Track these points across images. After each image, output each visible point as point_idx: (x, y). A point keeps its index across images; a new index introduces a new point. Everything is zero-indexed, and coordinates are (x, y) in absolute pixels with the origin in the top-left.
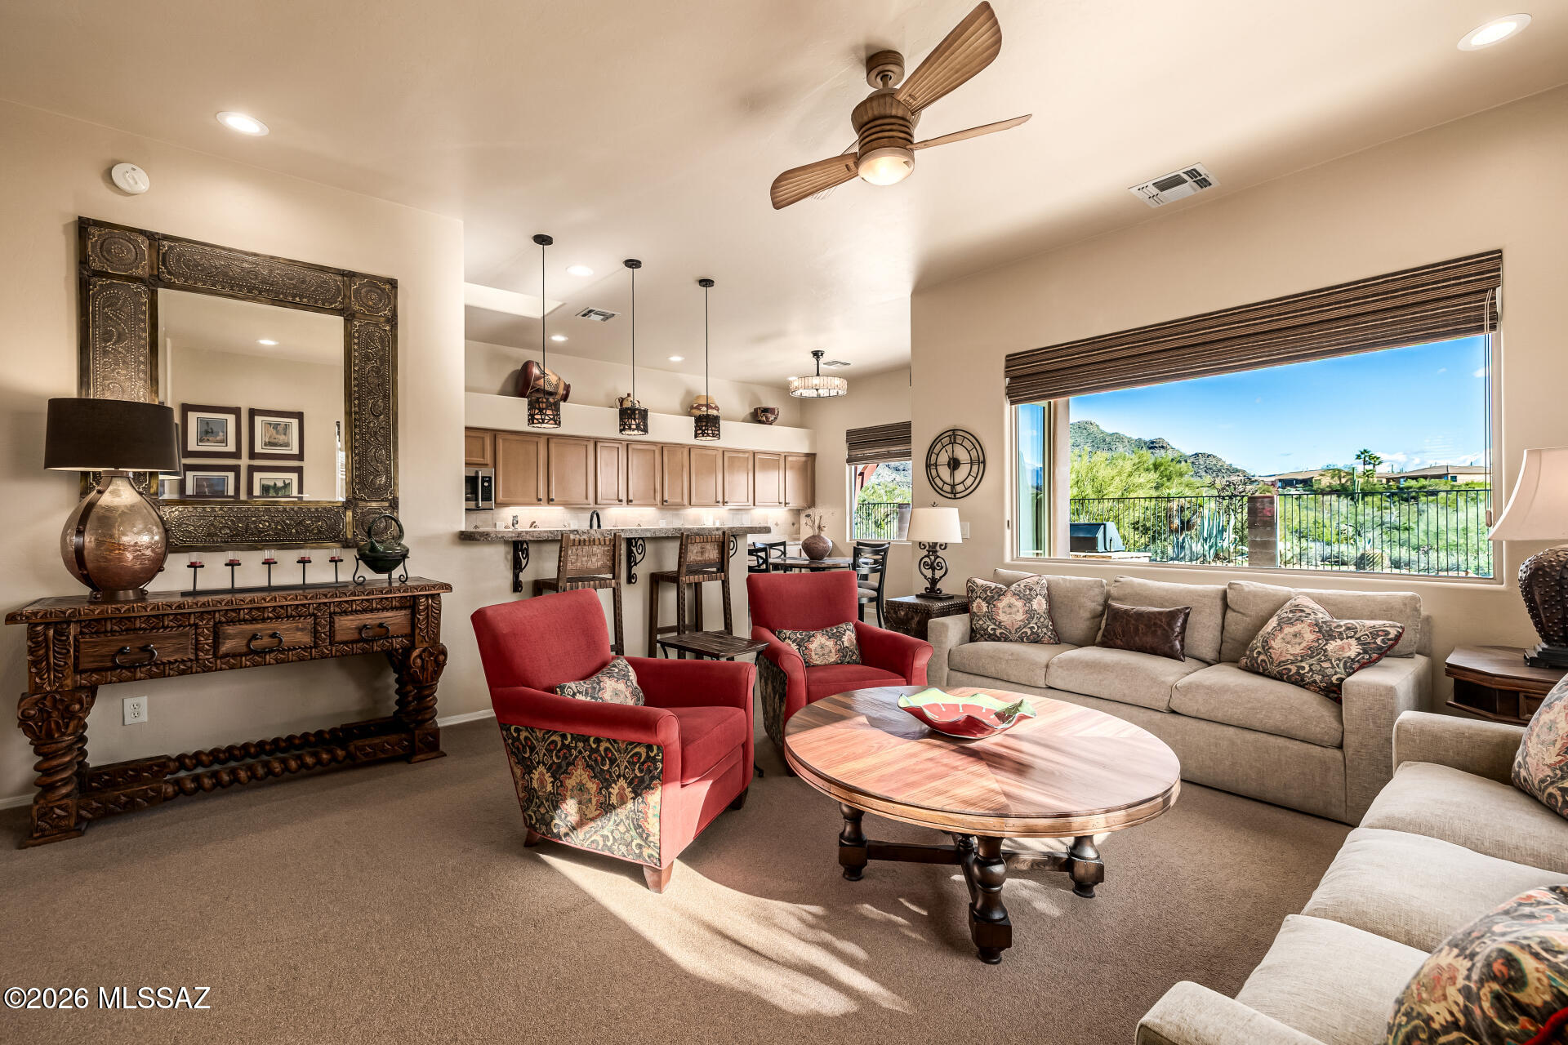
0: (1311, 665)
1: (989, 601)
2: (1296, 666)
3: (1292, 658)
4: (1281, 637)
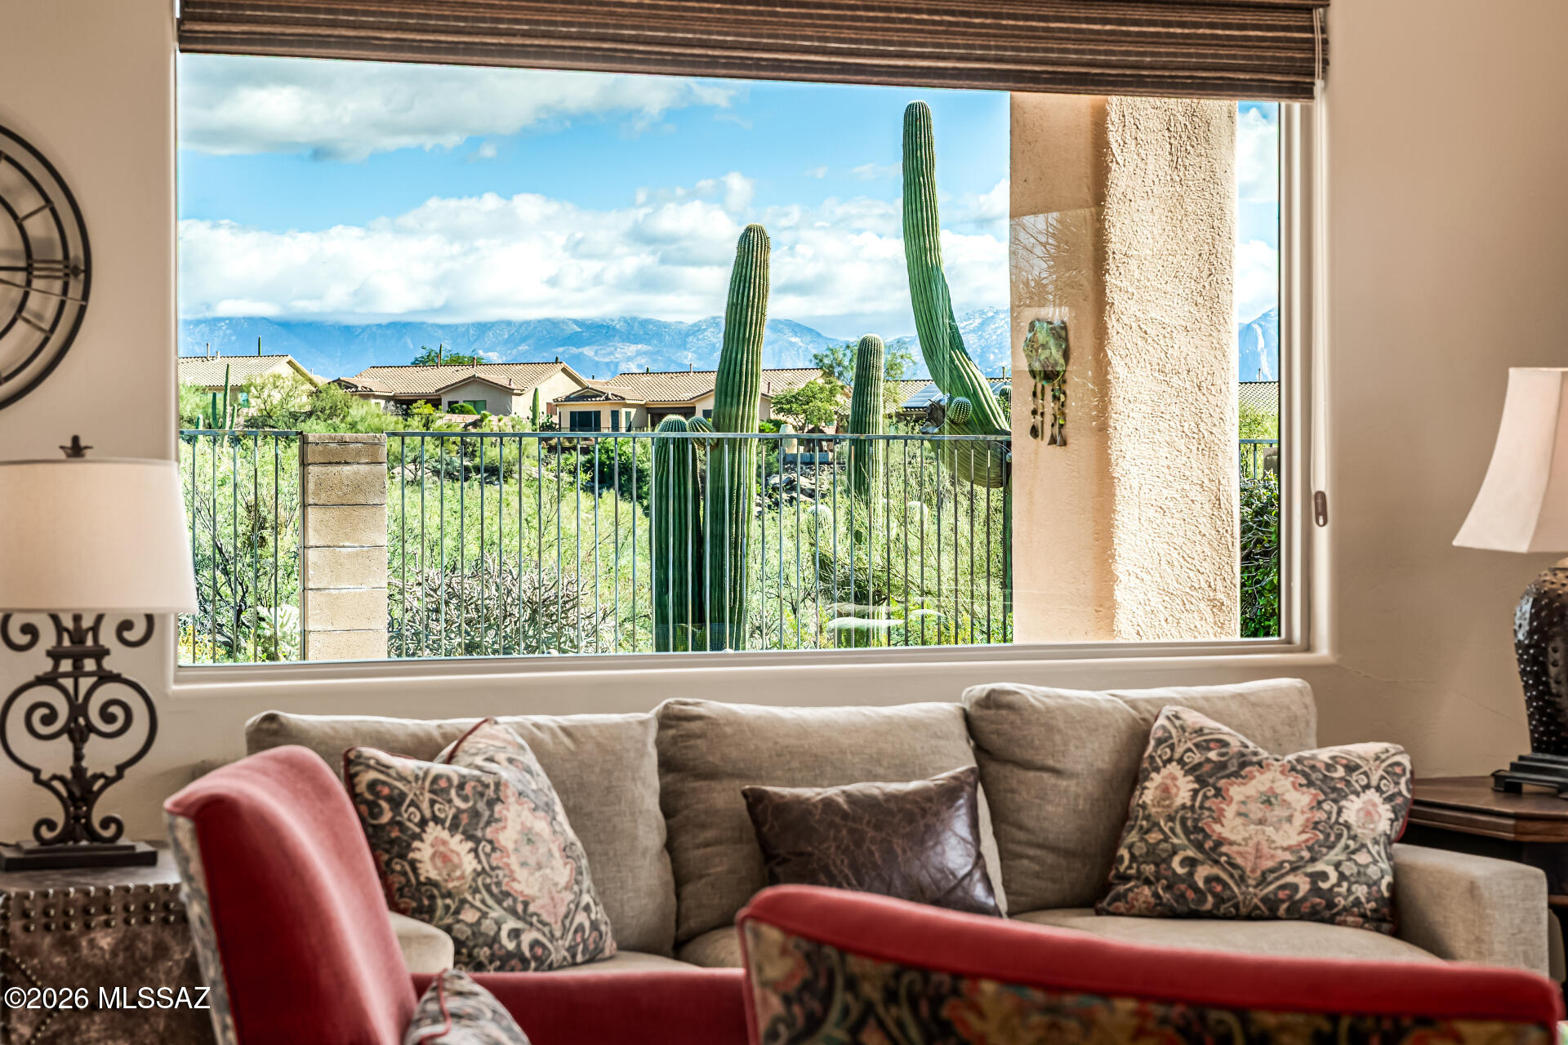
0: (1337, 865)
2: (1310, 875)
3: (1288, 856)
4: (1230, 811)
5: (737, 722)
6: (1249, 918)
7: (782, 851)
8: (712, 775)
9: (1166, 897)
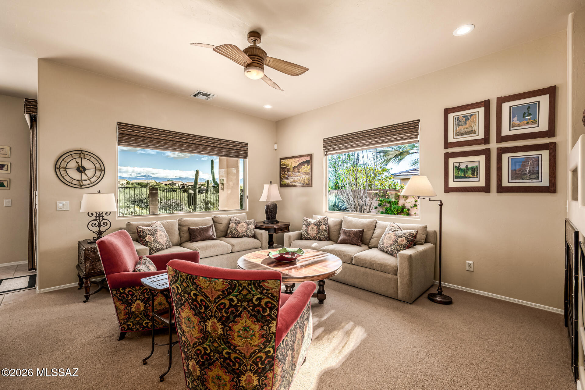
1: (153, 235)
3: (244, 231)
4: (239, 227)
5: (187, 220)
6: (240, 237)
7: (192, 234)
8: (184, 226)
9: (232, 236)
